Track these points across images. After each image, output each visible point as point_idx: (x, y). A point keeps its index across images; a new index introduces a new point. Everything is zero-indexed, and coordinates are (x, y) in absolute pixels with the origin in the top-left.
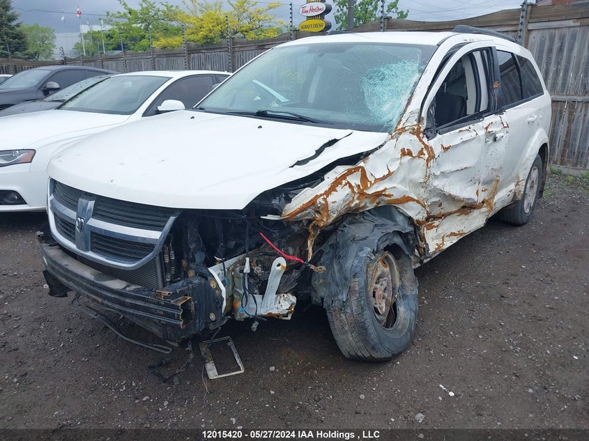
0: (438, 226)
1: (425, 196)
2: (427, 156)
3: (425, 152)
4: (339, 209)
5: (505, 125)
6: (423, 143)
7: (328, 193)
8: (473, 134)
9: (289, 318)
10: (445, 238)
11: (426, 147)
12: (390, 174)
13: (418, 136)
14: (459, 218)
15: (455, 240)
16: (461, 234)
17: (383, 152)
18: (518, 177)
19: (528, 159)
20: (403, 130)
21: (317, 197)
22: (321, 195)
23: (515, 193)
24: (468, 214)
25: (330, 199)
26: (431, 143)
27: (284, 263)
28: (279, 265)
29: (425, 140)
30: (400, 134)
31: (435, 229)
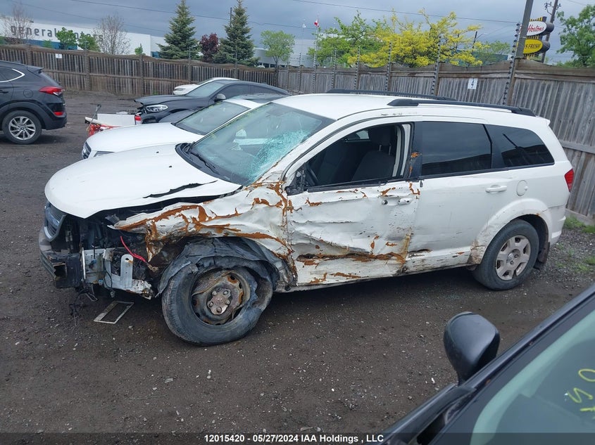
0: (318, 264)
1: (285, 237)
2: (283, 207)
3: (283, 203)
4: (170, 231)
5: (416, 191)
6: (282, 197)
7: (157, 219)
8: (361, 196)
9: (150, 298)
10: (328, 276)
11: (285, 200)
12: (236, 214)
13: (277, 191)
14: (355, 263)
15: (343, 280)
16: (353, 277)
17: (233, 199)
18: (476, 242)
19: (490, 226)
20: (260, 185)
21: (146, 220)
22: (150, 219)
23: (471, 257)
24: (366, 261)
25: (158, 224)
26: (292, 198)
27: (131, 258)
28: (127, 259)
29: (285, 195)
30: (256, 187)
31: (314, 266)
